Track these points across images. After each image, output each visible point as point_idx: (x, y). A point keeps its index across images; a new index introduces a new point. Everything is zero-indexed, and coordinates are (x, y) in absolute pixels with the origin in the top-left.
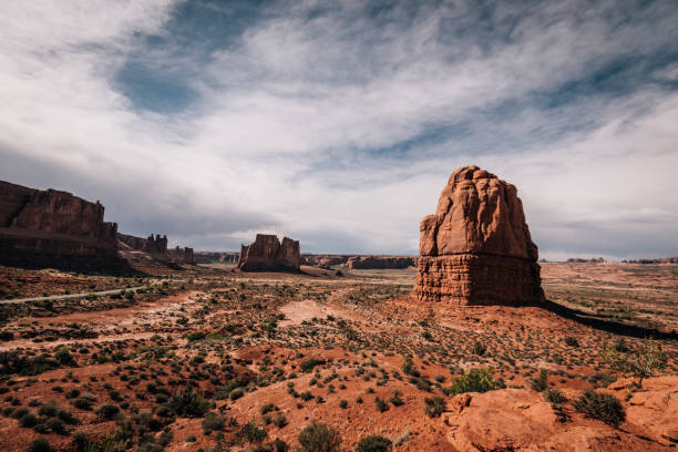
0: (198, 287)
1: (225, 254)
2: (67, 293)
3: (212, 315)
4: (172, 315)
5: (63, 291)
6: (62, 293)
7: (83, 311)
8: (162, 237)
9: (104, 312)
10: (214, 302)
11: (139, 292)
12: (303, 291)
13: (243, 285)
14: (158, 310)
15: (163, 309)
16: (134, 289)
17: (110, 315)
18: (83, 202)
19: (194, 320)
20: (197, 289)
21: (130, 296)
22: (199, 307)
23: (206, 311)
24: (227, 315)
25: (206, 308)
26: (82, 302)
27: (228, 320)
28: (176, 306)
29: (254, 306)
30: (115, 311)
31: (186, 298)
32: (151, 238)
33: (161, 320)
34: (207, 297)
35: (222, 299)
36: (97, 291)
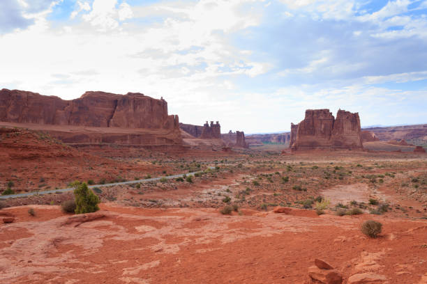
0: (245, 170)
1: (275, 135)
2: (149, 178)
3: (252, 196)
4: (219, 195)
5: (146, 175)
6: (146, 178)
7: (158, 191)
8: (215, 123)
9: (172, 192)
10: (256, 184)
11: (197, 175)
12: (358, 173)
13: (289, 168)
14: (209, 190)
15: (213, 190)
16: (193, 174)
17: (176, 194)
18: (151, 100)
19: (237, 199)
20: (244, 173)
21: (190, 180)
22: (243, 188)
23: (247, 192)
24: (265, 196)
25: (248, 189)
26: (158, 184)
27: (264, 201)
28: (225, 187)
29: (294, 189)
30: (179, 190)
31: (234, 181)
32: (206, 125)
33: (210, 199)
34: (251, 179)
35: (265, 181)
36: (167, 176)
